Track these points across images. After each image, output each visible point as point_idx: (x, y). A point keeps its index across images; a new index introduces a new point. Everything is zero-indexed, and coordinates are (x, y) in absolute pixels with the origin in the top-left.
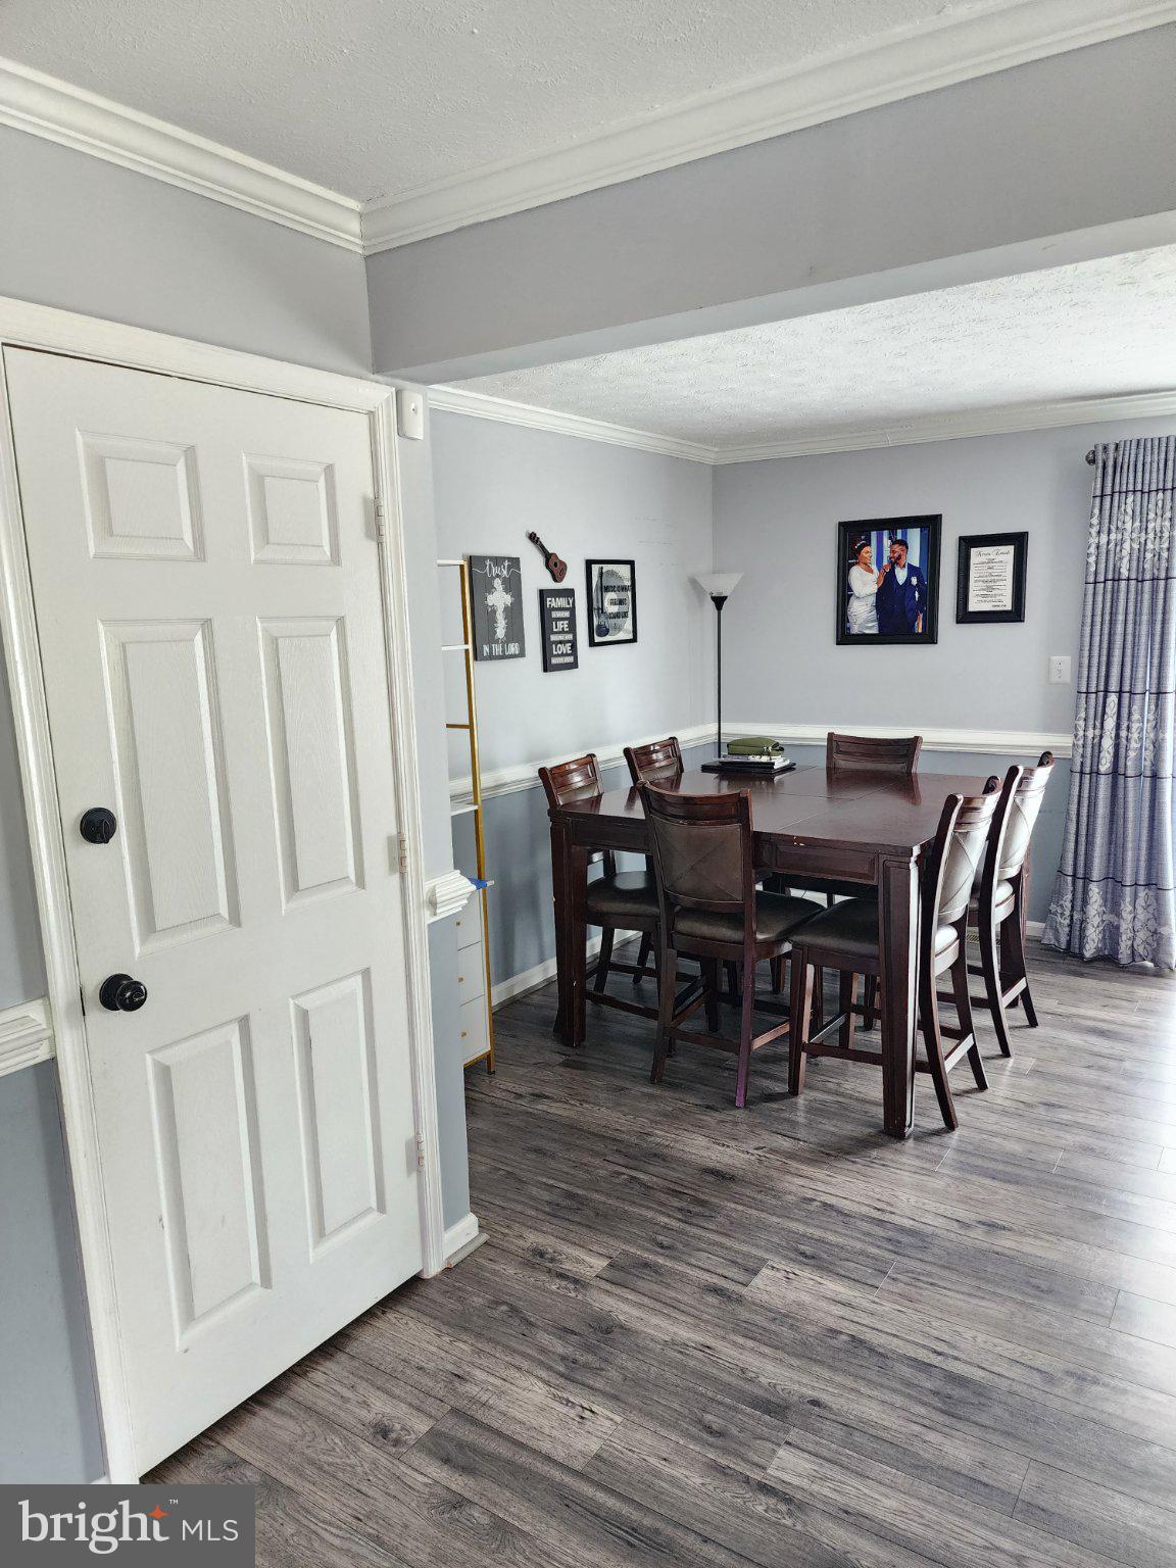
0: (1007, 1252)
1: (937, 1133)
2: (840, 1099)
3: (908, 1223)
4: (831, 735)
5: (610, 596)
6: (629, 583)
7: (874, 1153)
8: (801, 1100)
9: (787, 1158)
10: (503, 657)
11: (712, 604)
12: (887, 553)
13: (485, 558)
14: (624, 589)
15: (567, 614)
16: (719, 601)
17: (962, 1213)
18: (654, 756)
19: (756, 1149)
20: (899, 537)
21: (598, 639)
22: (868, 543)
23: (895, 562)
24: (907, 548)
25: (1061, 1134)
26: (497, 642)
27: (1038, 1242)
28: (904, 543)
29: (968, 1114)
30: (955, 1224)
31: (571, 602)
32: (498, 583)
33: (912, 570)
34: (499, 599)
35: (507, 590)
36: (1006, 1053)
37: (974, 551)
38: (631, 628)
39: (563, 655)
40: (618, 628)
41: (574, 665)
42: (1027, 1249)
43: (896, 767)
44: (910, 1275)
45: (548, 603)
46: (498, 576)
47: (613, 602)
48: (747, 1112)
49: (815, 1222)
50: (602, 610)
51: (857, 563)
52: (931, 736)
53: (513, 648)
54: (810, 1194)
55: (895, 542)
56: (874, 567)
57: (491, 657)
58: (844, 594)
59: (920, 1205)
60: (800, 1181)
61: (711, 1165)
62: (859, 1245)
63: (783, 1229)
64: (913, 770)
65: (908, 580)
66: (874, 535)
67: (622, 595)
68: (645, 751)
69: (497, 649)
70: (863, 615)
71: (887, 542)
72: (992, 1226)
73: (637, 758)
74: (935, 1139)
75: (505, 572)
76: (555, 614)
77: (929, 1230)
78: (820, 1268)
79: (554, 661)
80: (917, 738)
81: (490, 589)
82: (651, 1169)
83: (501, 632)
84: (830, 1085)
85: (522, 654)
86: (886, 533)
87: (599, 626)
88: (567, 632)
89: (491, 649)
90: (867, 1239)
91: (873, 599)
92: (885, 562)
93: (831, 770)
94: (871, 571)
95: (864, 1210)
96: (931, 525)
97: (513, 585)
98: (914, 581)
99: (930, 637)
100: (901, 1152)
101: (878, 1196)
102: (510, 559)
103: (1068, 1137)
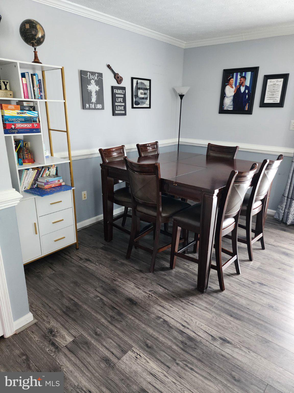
0: (227, 355)
1: (216, 292)
2: (187, 272)
3: (192, 334)
4: (209, 144)
5: (140, 91)
6: (148, 87)
7: (191, 298)
8: (173, 271)
9: (159, 297)
10: (95, 109)
11: (179, 97)
12: (238, 81)
13: (87, 72)
14: (146, 89)
15: (122, 96)
16: (182, 96)
17: (214, 333)
18: (148, 148)
19: (150, 291)
20: (243, 75)
21: (135, 106)
22: (233, 78)
23: (241, 84)
24: (246, 79)
25: (262, 298)
26: (92, 103)
27: (241, 352)
28: (245, 77)
29: (230, 284)
30: (210, 337)
31: (124, 92)
32: (93, 82)
33: (247, 87)
34: (93, 88)
35: (97, 84)
36: (251, 259)
37: (269, 80)
38: (149, 103)
39: (120, 110)
40: (144, 103)
41: (125, 114)
42: (235, 355)
43: (229, 156)
44: (185, 362)
45: (115, 91)
46: (93, 79)
47: (141, 94)
48: (153, 274)
49: (158, 329)
50: (137, 96)
51: (228, 85)
52: (242, 146)
53: (99, 106)
54: (160, 314)
55: (242, 77)
56: (234, 86)
57: (89, 109)
58: (223, 95)
59: (200, 326)
60: (159, 308)
61: (131, 296)
62: (170, 343)
63: (144, 331)
64: (234, 158)
65: (245, 91)
66: (235, 74)
67: (146, 91)
68: (145, 146)
69: (93, 106)
70: (228, 103)
71: (239, 77)
72: (225, 341)
73: (141, 148)
74: (215, 295)
75: (96, 78)
76: (117, 96)
77: (198, 339)
78: (151, 354)
79: (116, 112)
80: (237, 147)
81: (89, 83)
82: (109, 296)
83: (94, 99)
84: (186, 266)
85: (103, 108)
86: (239, 74)
87: (135, 102)
88: (122, 102)
89: (89, 106)
90: (174, 341)
91: (232, 98)
92: (238, 84)
93: (208, 156)
94: (232, 87)
95: (178, 326)
96: (255, 71)
97: (100, 83)
98: (247, 91)
99: (250, 112)
100: (201, 299)
101: (185, 319)
102: (98, 73)
103: (265, 300)
